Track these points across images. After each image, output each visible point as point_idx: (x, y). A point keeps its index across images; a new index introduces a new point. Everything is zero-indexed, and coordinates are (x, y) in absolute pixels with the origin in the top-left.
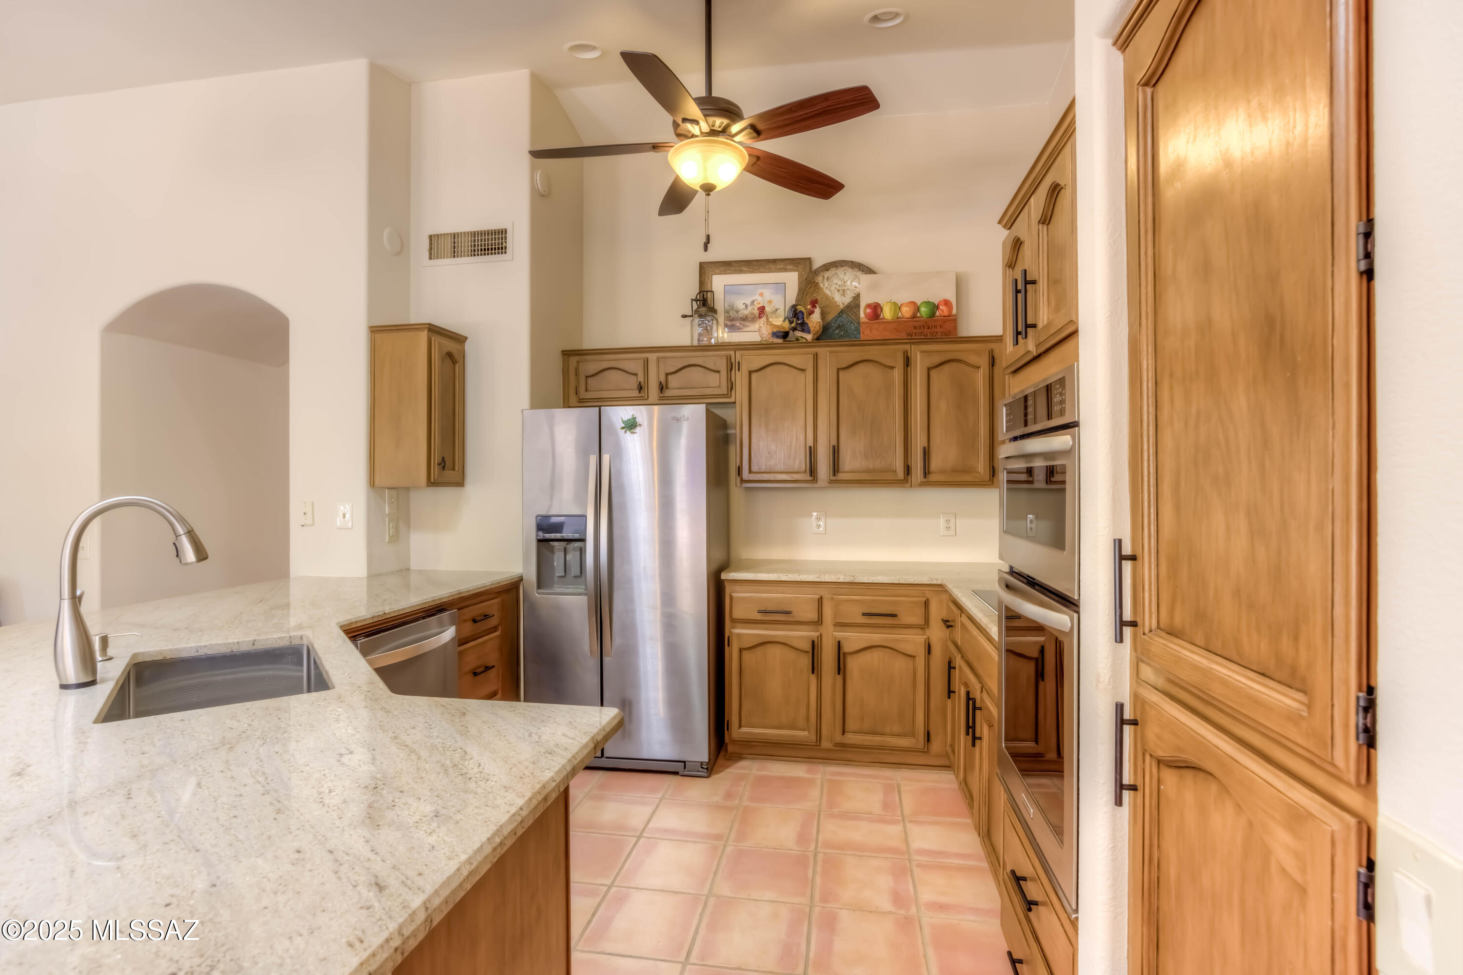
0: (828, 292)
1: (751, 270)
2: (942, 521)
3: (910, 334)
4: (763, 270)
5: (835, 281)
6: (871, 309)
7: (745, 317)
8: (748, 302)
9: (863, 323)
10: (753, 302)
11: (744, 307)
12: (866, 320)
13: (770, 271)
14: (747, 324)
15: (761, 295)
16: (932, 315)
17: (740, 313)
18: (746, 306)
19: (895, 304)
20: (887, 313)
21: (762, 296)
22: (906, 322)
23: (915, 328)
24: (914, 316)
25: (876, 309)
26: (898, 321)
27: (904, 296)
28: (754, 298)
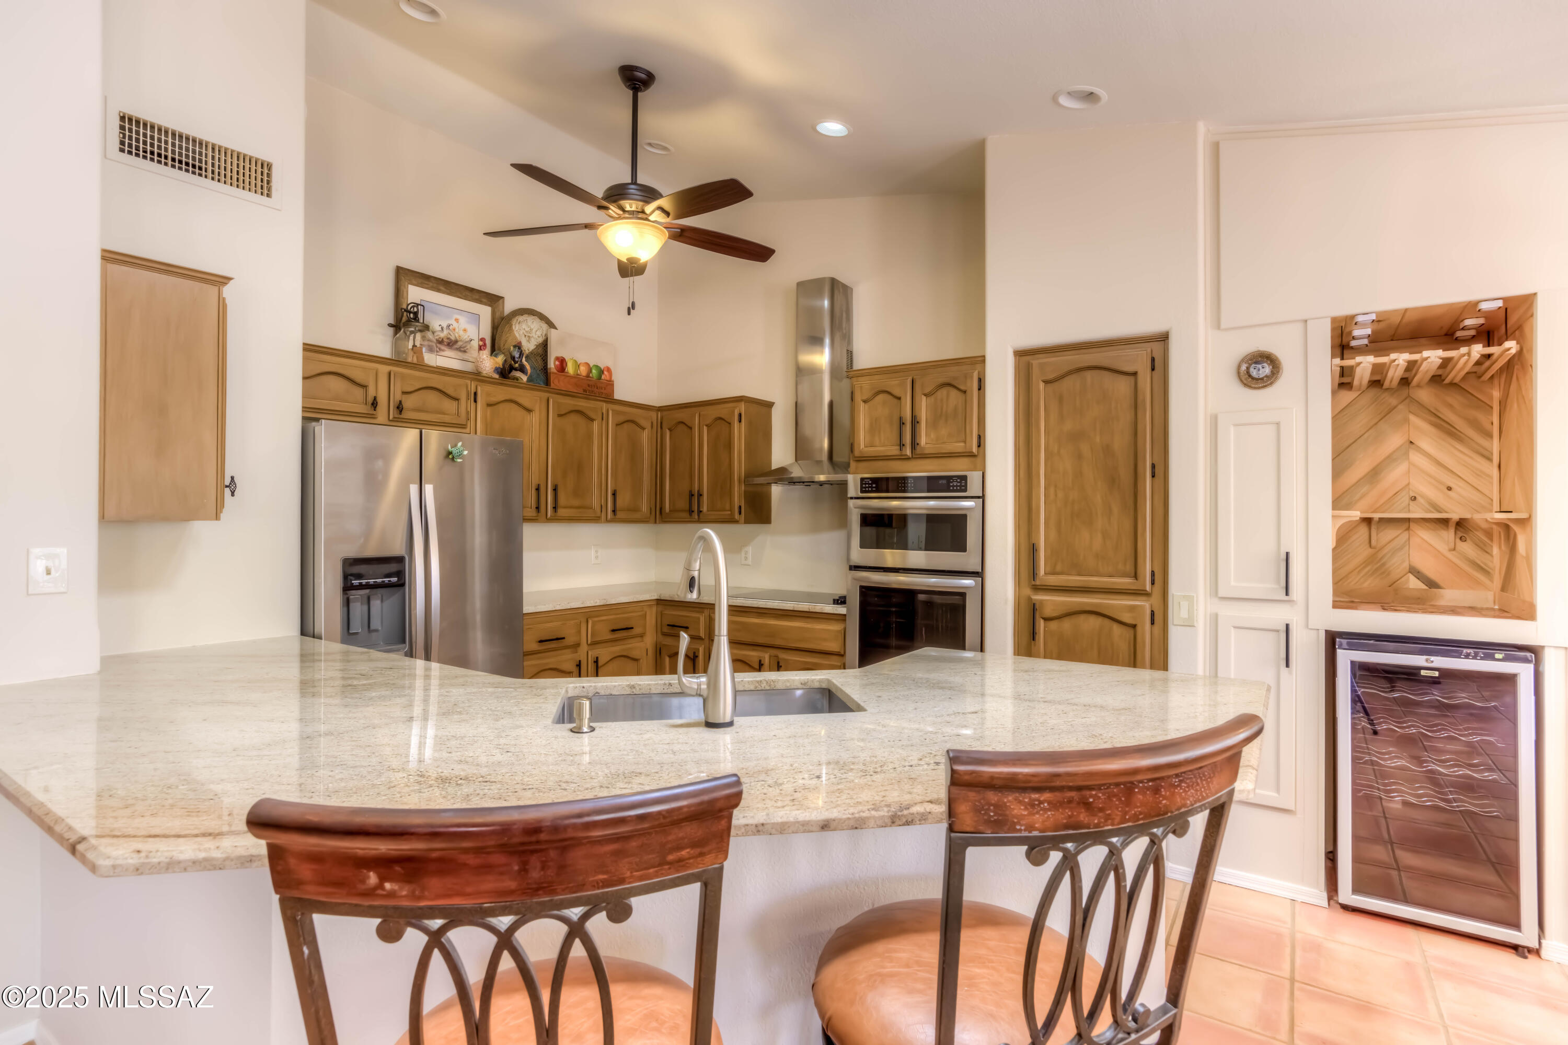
0: (517, 335)
1: (448, 291)
2: (593, 552)
3: (585, 391)
4: (460, 295)
5: (524, 326)
6: (559, 362)
7: (440, 340)
8: (445, 325)
9: (553, 373)
10: (449, 326)
11: (439, 328)
12: (555, 371)
13: (466, 298)
14: (443, 347)
15: (457, 320)
16: (600, 378)
17: (436, 334)
18: (442, 328)
19: (576, 361)
20: (570, 369)
21: (458, 322)
22: (582, 379)
23: (589, 386)
24: (588, 376)
25: (562, 362)
26: (577, 376)
27: (582, 358)
28: (450, 323)
